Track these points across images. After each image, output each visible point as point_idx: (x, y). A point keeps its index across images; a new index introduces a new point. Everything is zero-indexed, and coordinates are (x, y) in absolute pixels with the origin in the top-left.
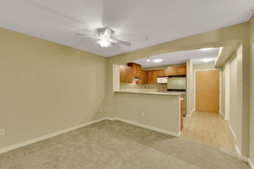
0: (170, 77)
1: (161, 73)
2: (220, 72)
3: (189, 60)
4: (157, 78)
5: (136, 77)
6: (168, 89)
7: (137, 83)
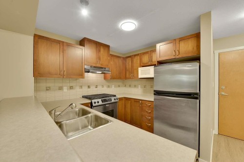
0: (161, 63)
1: (146, 59)
4: (139, 68)
5: (95, 67)
6: (155, 91)
7: (105, 78)
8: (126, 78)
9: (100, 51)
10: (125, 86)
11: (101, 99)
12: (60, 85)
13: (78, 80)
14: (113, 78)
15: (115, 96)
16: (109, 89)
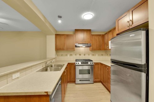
4: (109, 41)
5: (81, 44)
8: (105, 49)
11: (80, 62)
15: (92, 61)
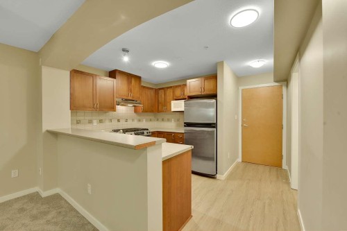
0: (191, 98)
1: (178, 92)
2: (284, 89)
3: (222, 63)
4: (172, 102)
5: (126, 100)
6: (185, 123)
7: (136, 111)
8: (158, 111)
9: (131, 82)
10: (158, 120)
11: (133, 132)
12: (90, 118)
13: (107, 114)
14: (145, 111)
15: (147, 130)
16: (140, 123)
